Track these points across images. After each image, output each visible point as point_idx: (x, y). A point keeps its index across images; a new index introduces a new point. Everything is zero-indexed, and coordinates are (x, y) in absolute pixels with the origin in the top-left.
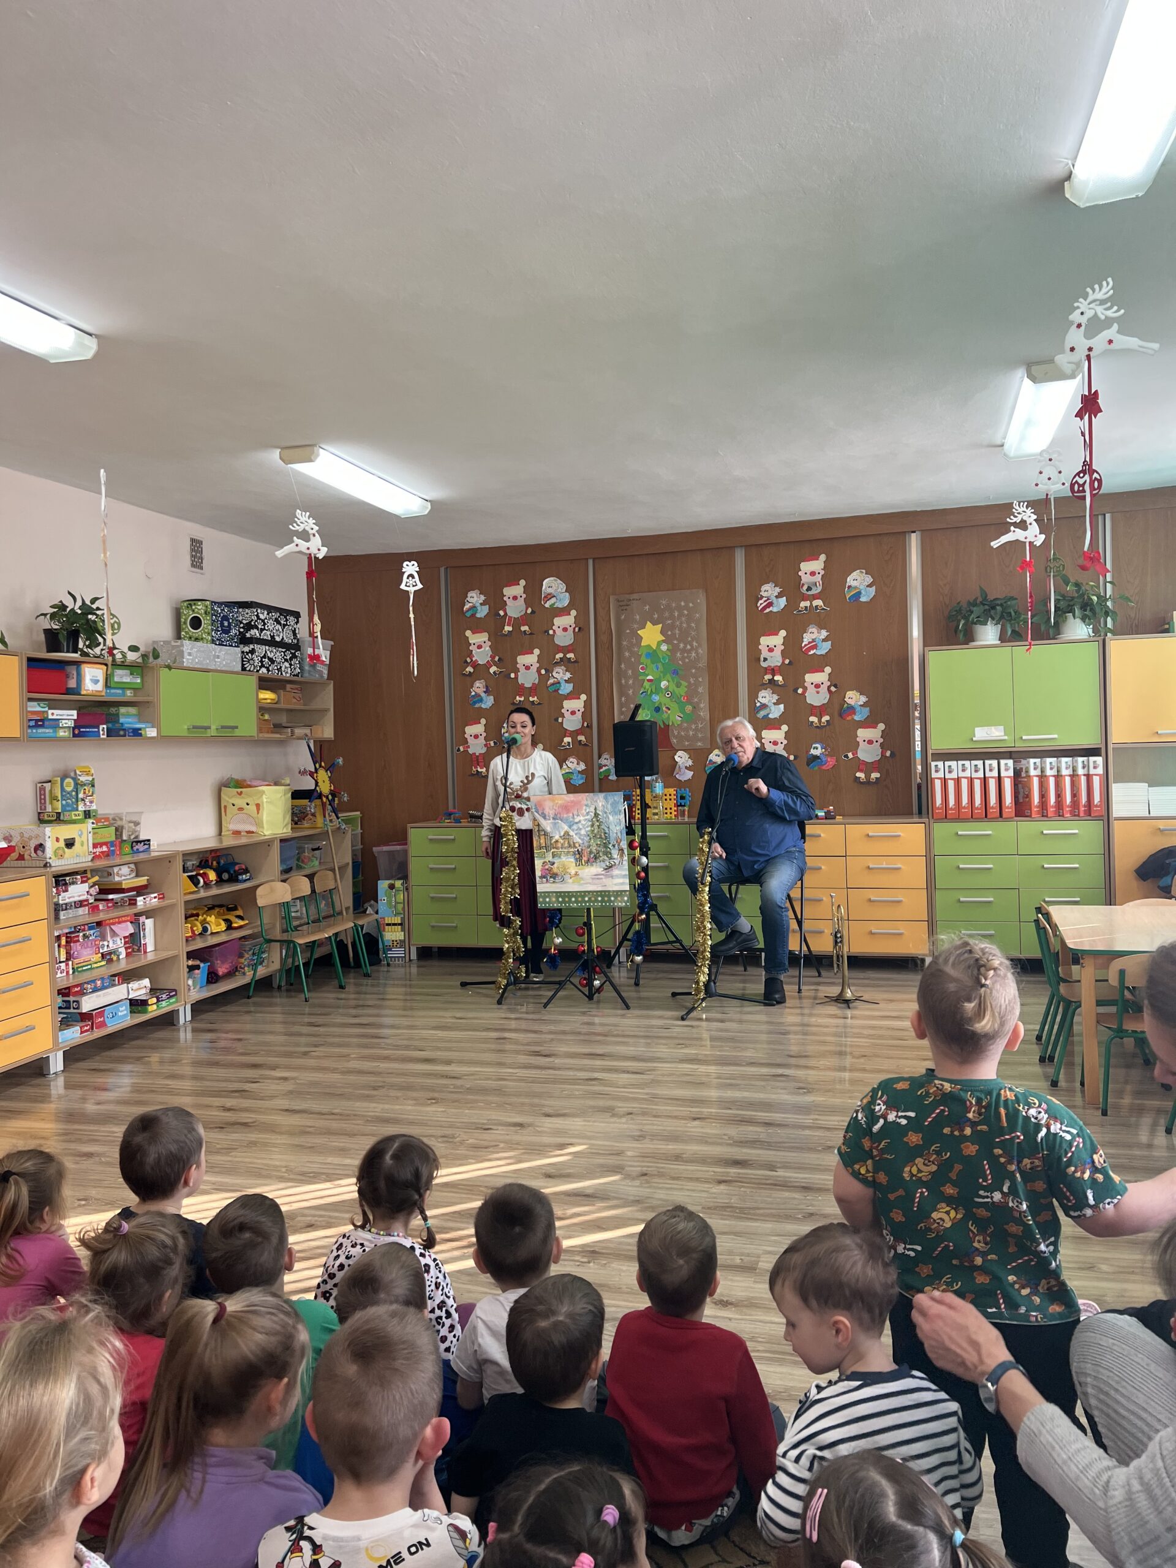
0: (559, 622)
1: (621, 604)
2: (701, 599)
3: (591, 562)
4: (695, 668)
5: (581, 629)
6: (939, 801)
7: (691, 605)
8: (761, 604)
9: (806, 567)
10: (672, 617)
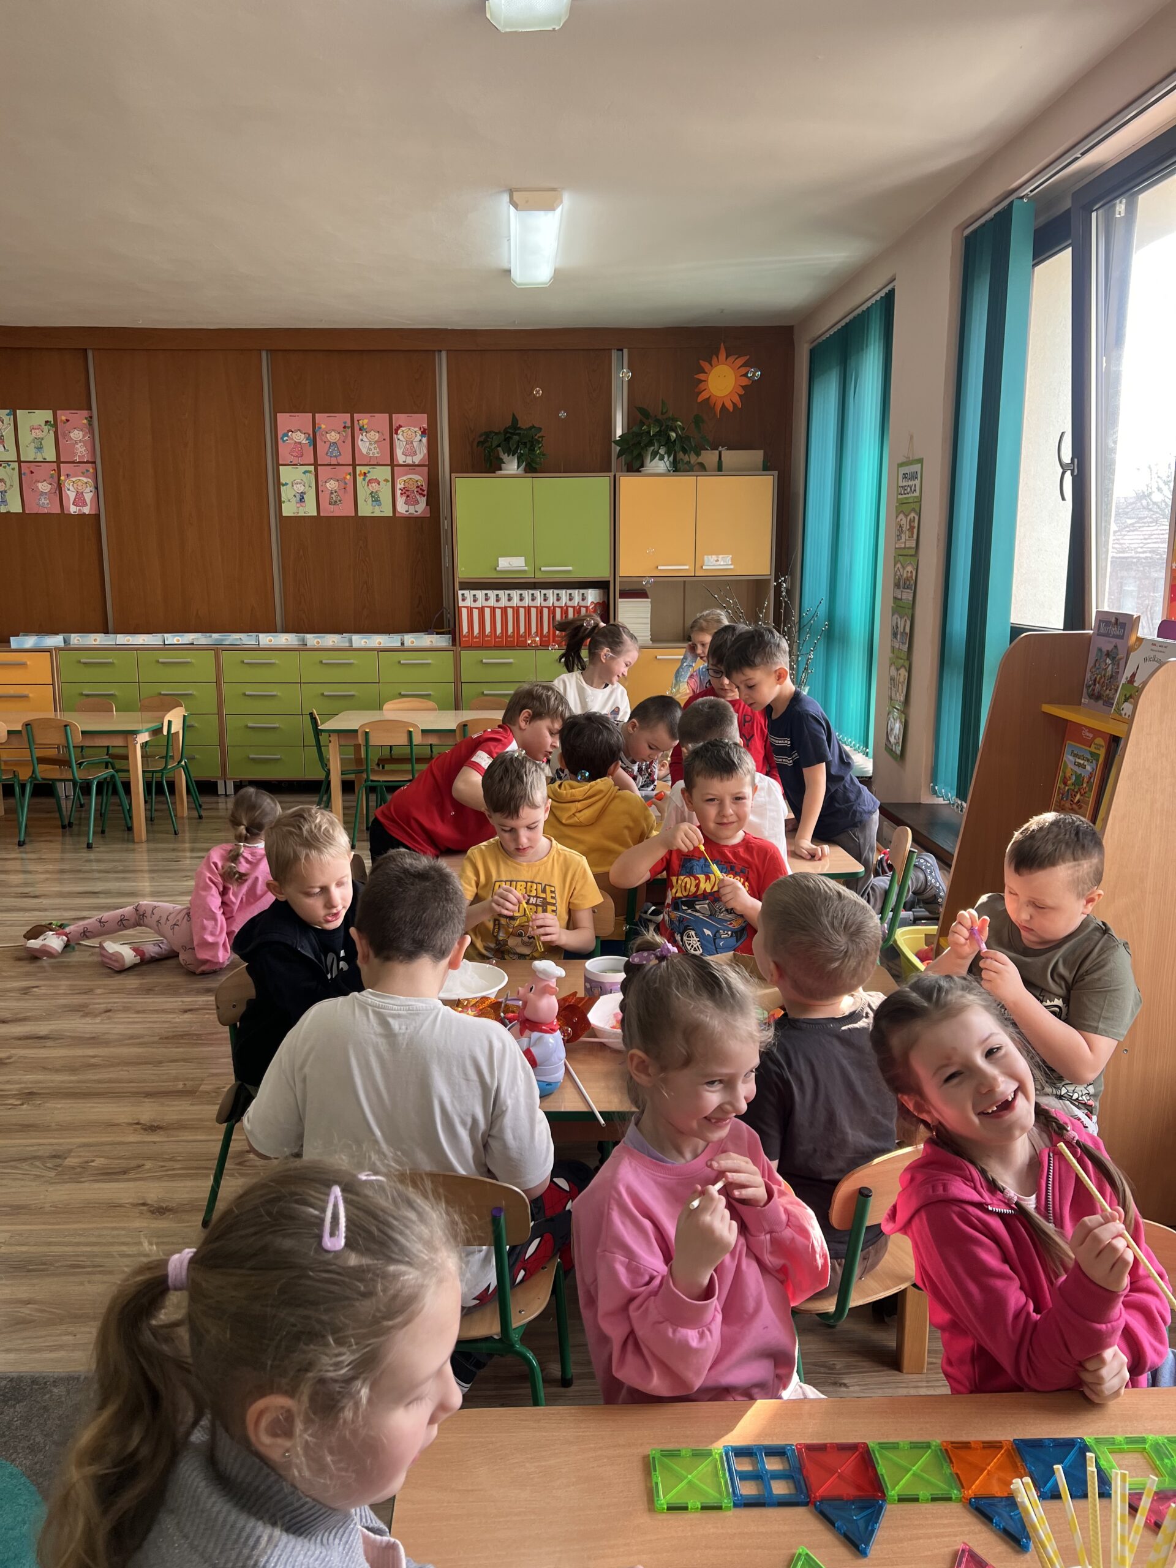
6: (465, 630)
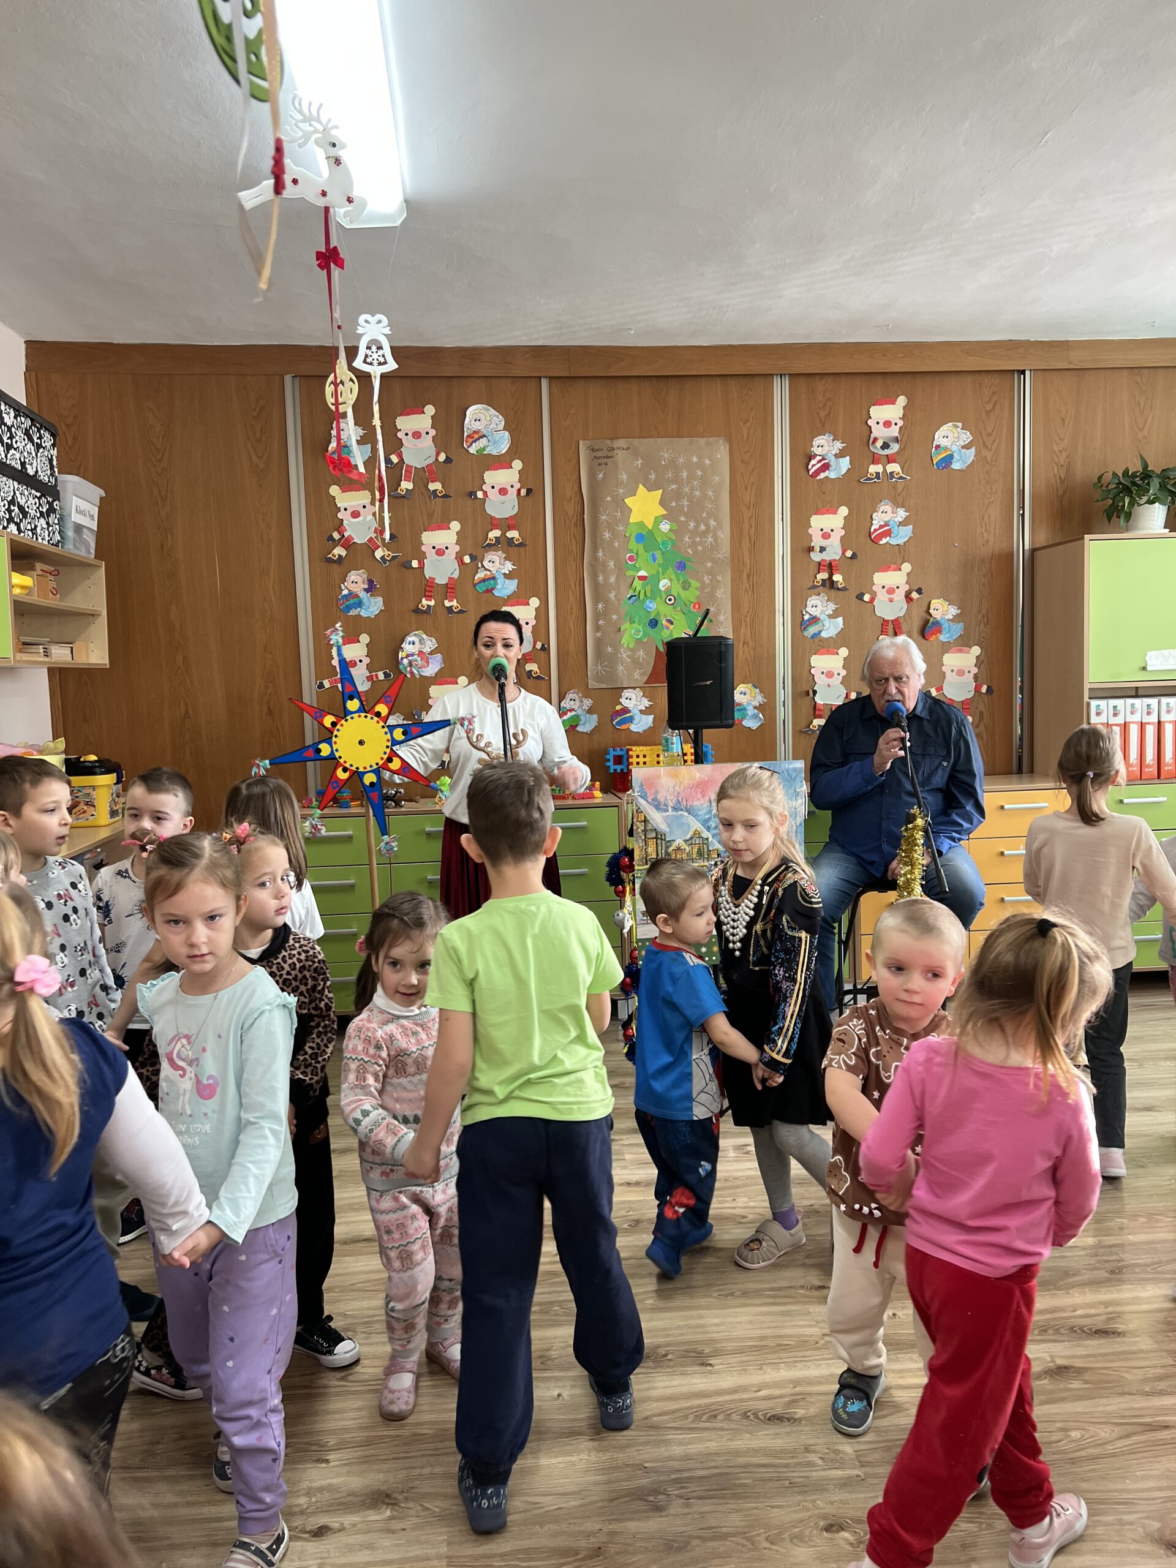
0: (495, 478)
1: (599, 454)
2: (722, 452)
3: (545, 383)
4: (714, 561)
5: (530, 492)
7: (707, 462)
8: (814, 464)
9: (879, 413)
10: (677, 480)
